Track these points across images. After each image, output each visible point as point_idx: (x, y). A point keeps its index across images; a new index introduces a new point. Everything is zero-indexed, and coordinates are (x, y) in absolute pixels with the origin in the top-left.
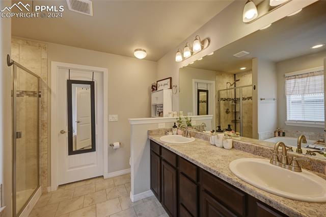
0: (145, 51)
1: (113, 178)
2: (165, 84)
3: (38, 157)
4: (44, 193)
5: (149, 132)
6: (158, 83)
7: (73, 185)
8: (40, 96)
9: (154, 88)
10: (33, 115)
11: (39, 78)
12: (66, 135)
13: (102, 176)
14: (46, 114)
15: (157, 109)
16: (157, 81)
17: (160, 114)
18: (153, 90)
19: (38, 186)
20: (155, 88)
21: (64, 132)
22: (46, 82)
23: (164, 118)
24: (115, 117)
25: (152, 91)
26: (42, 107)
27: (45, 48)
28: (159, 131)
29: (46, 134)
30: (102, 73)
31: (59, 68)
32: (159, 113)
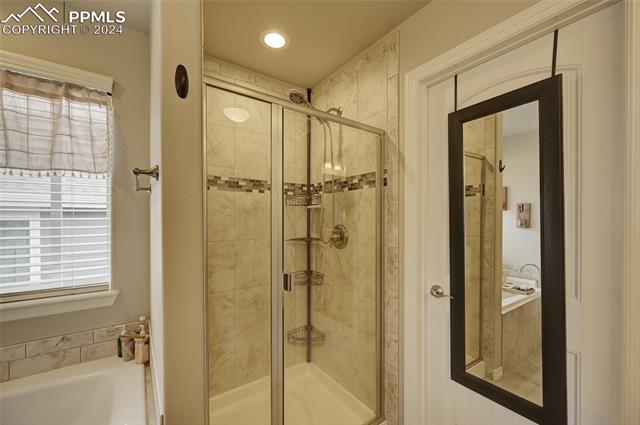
8: (385, 182)
11: (382, 134)
19: (382, 417)
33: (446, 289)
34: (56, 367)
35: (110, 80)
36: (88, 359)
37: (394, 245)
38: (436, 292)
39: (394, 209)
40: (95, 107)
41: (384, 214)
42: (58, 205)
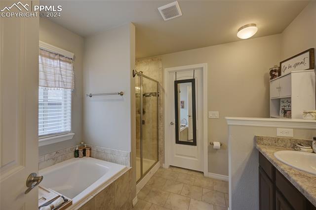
0: (254, 25)
1: (213, 180)
2: (297, 64)
3: (158, 140)
4: (161, 167)
5: (257, 140)
6: (282, 64)
7: (179, 170)
8: (158, 96)
9: (275, 73)
10: (155, 109)
11: (158, 82)
12: (174, 126)
13: (203, 173)
14: (162, 109)
15: (282, 104)
16: (281, 63)
17: (287, 113)
18: (273, 76)
19: (158, 161)
20: (277, 74)
21: (173, 124)
22: (161, 85)
23: (293, 120)
24: (215, 114)
25: (272, 79)
26: (160, 104)
27: (161, 60)
28: (277, 140)
29: (161, 123)
30: (202, 69)
31: (170, 72)
32: (285, 112)
33: (174, 122)
34: (54, 164)
35: (73, 54)
36: (64, 160)
37: (161, 112)
38: (172, 124)
39: (161, 103)
40: (68, 64)
41: (159, 104)
42: (47, 101)
